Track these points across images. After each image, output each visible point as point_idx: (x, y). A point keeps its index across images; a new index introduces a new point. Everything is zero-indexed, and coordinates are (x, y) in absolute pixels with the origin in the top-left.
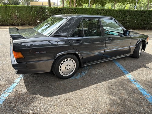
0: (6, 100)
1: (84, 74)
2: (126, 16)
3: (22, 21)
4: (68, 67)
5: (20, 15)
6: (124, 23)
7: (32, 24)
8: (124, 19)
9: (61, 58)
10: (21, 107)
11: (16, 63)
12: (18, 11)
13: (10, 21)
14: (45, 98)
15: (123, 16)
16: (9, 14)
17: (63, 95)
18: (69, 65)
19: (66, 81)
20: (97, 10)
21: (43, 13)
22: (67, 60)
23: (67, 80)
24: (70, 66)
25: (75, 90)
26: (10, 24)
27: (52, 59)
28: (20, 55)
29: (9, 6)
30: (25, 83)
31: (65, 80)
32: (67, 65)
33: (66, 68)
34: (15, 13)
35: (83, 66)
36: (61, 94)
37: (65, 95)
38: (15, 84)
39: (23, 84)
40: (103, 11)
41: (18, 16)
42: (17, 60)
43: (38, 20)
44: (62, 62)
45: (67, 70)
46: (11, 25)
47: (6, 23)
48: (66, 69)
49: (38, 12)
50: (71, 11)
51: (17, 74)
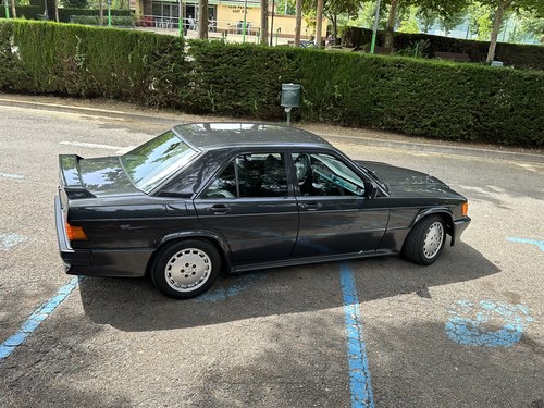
0: (40, 326)
1: (233, 292)
2: (493, 94)
3: (92, 81)
4: (188, 271)
5: (87, 62)
6: (482, 118)
7: (128, 95)
8: (482, 103)
9: (173, 247)
10: (72, 341)
11: (69, 249)
12: (81, 46)
13: (51, 80)
14: (123, 333)
15: (481, 94)
16: (48, 55)
17: (162, 333)
18: (191, 266)
19: (181, 304)
20: (376, 63)
21: (172, 61)
22: (187, 252)
23: (185, 301)
24: (194, 266)
25: (193, 324)
26: (48, 91)
27: (150, 247)
28: (80, 234)
29: (53, 27)
30: (83, 297)
31: (180, 302)
32: (187, 265)
33: (182, 271)
34: (71, 53)
35: (233, 270)
36: (159, 329)
37: (168, 331)
38: (61, 297)
39: (79, 299)
40: (399, 67)
41: (81, 64)
42: (73, 243)
43: (150, 82)
44: (175, 256)
45: (187, 276)
46: (52, 92)
47: (36, 85)
48: (185, 274)
49: (154, 56)
50: (277, 62)
51: (68, 273)
